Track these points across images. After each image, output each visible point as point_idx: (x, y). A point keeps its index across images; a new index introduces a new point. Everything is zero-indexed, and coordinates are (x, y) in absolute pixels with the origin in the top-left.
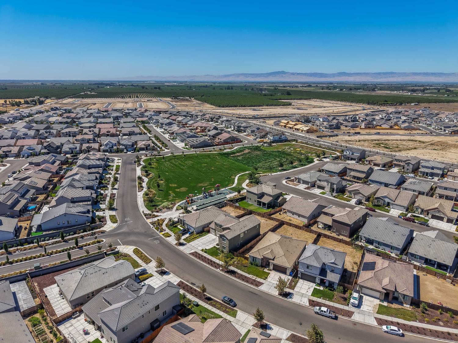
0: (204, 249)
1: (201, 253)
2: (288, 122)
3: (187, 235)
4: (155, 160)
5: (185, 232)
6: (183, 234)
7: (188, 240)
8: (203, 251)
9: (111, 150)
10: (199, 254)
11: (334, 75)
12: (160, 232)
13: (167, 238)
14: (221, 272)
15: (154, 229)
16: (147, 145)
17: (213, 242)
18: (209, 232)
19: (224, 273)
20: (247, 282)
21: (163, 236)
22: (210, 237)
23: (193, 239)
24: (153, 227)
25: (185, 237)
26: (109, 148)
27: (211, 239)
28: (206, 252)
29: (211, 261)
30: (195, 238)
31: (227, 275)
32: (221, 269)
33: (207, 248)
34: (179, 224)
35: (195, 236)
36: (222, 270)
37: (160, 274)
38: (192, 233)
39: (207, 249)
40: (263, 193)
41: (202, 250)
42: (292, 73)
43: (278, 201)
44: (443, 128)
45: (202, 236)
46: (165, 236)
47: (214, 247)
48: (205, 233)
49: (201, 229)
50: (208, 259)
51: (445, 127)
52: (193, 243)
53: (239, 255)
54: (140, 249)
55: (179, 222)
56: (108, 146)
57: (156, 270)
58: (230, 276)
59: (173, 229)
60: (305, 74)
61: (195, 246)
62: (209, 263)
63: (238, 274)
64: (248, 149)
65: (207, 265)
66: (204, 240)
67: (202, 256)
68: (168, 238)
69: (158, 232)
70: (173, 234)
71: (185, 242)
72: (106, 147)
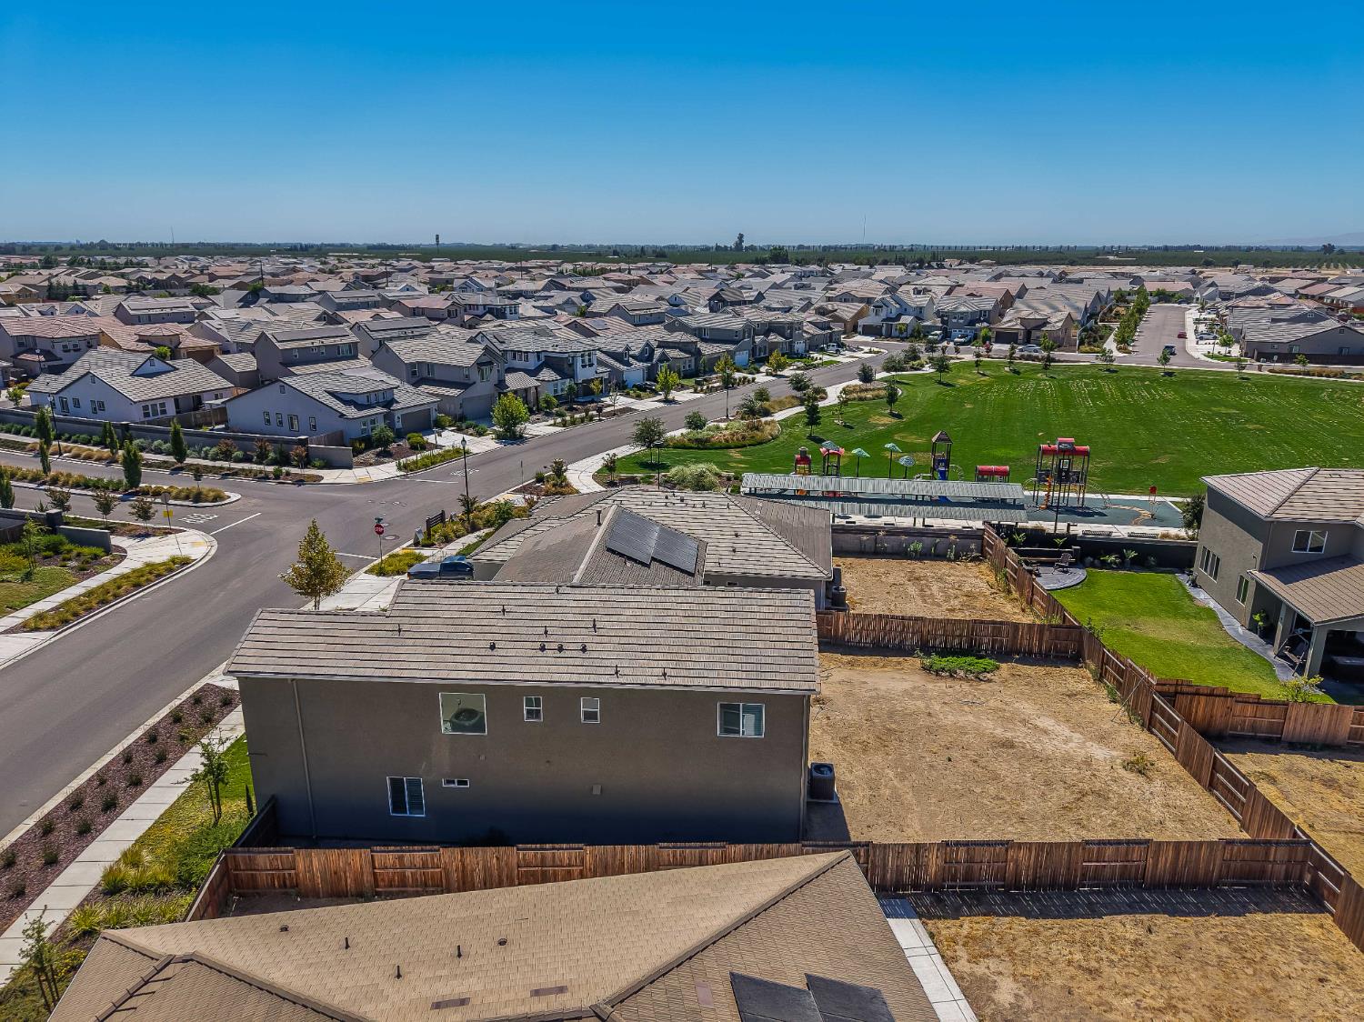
9: (890, 327)
16: (1034, 325)
26: (884, 320)
56: (884, 314)
72: (876, 314)
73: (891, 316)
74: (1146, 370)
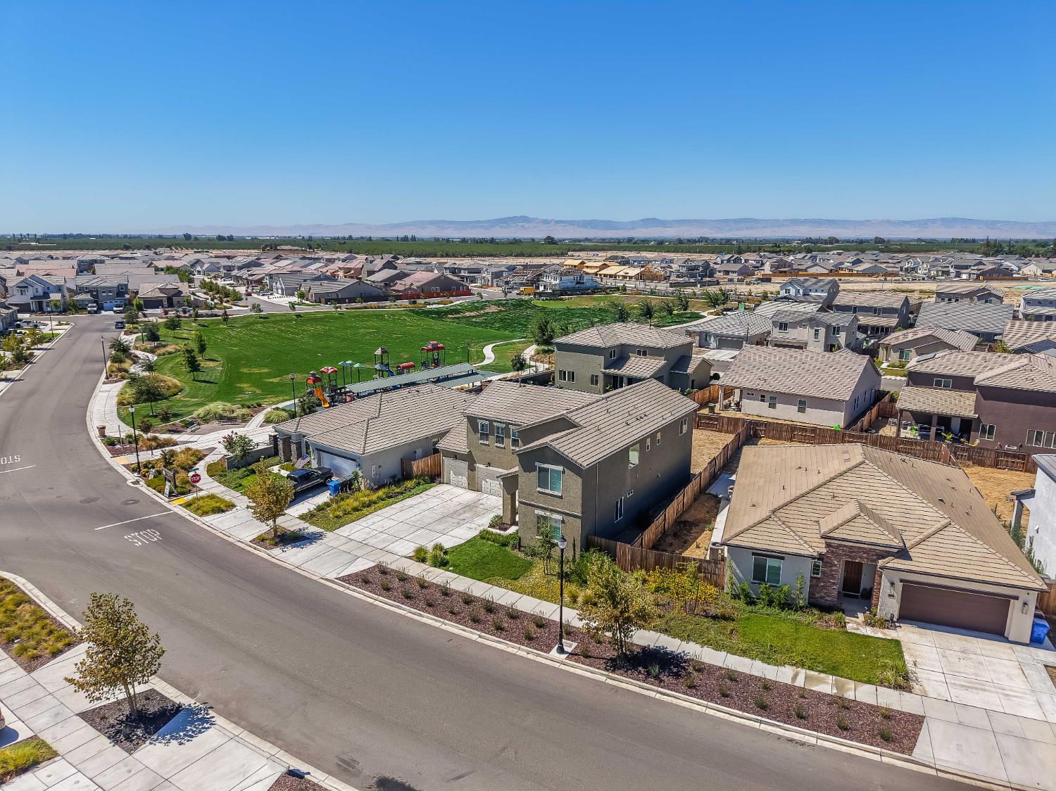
0: (430, 547)
1: (415, 570)
2: (583, 263)
3: (324, 497)
4: (194, 324)
5: (308, 484)
6: (299, 496)
7: (328, 519)
8: (423, 560)
9: (40, 304)
10: (403, 578)
11: (634, 225)
12: (171, 494)
13: (207, 519)
14: (581, 670)
15: (143, 487)
16: (173, 292)
17: (467, 515)
18: (434, 477)
19: (600, 676)
20: (800, 718)
21: (185, 513)
22: (446, 497)
23: (356, 509)
24: (137, 482)
25: (312, 507)
26: (31, 298)
27: (452, 506)
28: (443, 564)
29: (490, 608)
30: (368, 506)
31: (628, 684)
32: (570, 646)
33: (448, 543)
34: (276, 459)
35: (364, 496)
36: (583, 655)
37: (115, 738)
38: (347, 486)
39: (447, 546)
40: (622, 346)
41: (420, 556)
42: (546, 220)
43: (690, 371)
44: (952, 270)
45: (403, 494)
46: (196, 511)
47: (484, 536)
48: (419, 484)
49: (391, 466)
50: (468, 600)
51: (956, 267)
52: (356, 530)
53: (652, 555)
54: (20, 581)
55: (276, 454)
56: (30, 292)
57: (86, 705)
58: (653, 692)
59: (244, 482)
60: (571, 223)
61: (372, 541)
62: (475, 621)
63: (701, 668)
64: (495, 305)
65: (473, 635)
66: (416, 511)
67: (423, 585)
68: (213, 520)
69: (162, 499)
70: (242, 501)
71: (313, 529)
72: (22, 294)
73: (37, 294)
74: (284, 315)
